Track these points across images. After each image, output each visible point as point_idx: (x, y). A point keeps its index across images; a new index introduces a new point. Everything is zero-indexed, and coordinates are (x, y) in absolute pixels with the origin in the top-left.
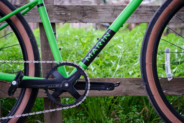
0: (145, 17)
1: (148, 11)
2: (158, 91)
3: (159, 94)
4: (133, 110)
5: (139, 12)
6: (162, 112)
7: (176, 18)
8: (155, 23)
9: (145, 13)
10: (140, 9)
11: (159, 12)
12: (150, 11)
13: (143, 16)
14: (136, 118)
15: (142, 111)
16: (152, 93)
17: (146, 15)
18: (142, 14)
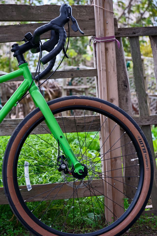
0: (10, 130)
1: (12, 125)
2: (19, 201)
3: (20, 203)
4: (3, 217)
5: (4, 126)
6: (23, 219)
7: (39, 130)
8: (14, 141)
9: (10, 127)
10: (5, 123)
11: (17, 130)
12: (14, 124)
13: (7, 129)
14: (6, 225)
15: (13, 217)
16: (13, 203)
17: (11, 129)
18: (7, 128)
